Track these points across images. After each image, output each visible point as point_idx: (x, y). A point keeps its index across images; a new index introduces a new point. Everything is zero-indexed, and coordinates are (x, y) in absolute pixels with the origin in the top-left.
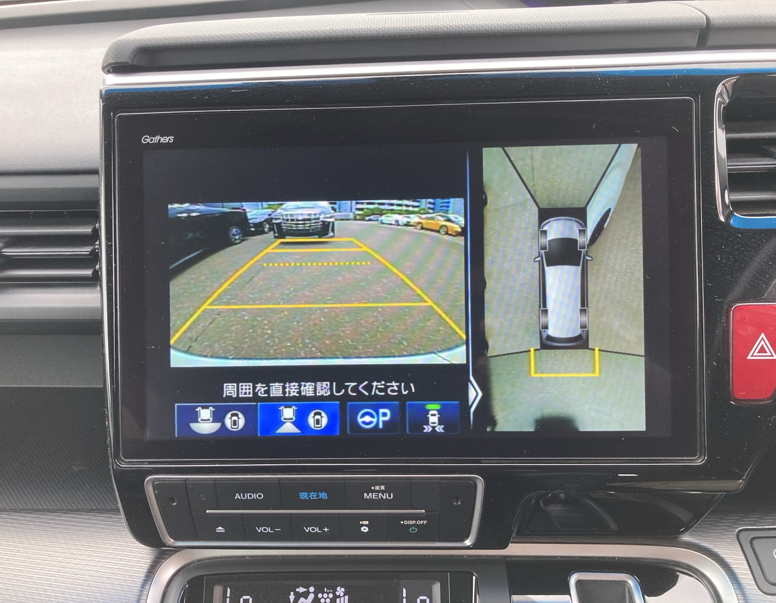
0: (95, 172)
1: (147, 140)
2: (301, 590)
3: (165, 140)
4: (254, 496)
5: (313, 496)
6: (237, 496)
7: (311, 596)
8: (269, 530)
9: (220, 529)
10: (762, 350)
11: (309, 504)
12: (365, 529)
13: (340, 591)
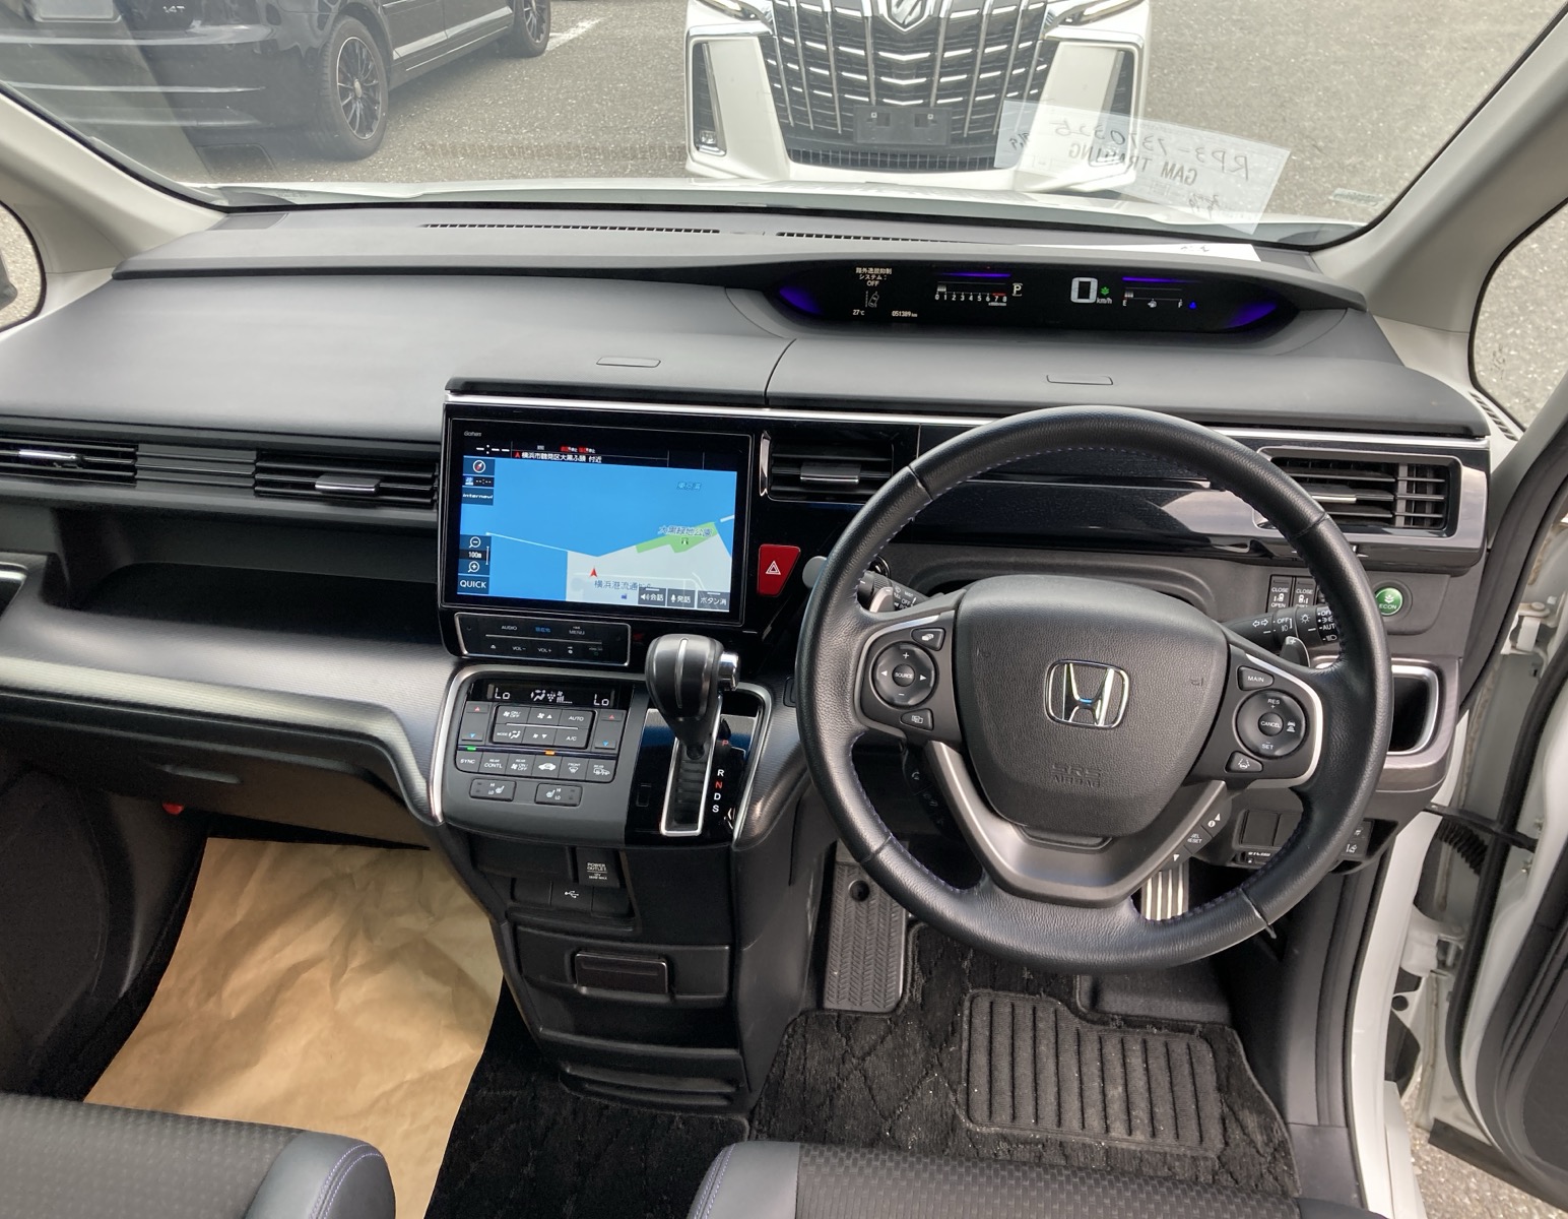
0: (439, 443)
1: (467, 434)
2: (538, 691)
3: (477, 434)
4: (512, 628)
5: (543, 630)
6: (503, 627)
7: (543, 695)
8: (519, 649)
9: (493, 647)
10: (773, 570)
11: (541, 635)
12: (571, 652)
13: (560, 693)
